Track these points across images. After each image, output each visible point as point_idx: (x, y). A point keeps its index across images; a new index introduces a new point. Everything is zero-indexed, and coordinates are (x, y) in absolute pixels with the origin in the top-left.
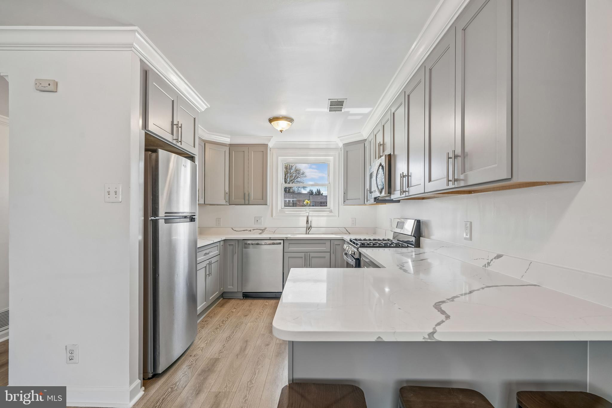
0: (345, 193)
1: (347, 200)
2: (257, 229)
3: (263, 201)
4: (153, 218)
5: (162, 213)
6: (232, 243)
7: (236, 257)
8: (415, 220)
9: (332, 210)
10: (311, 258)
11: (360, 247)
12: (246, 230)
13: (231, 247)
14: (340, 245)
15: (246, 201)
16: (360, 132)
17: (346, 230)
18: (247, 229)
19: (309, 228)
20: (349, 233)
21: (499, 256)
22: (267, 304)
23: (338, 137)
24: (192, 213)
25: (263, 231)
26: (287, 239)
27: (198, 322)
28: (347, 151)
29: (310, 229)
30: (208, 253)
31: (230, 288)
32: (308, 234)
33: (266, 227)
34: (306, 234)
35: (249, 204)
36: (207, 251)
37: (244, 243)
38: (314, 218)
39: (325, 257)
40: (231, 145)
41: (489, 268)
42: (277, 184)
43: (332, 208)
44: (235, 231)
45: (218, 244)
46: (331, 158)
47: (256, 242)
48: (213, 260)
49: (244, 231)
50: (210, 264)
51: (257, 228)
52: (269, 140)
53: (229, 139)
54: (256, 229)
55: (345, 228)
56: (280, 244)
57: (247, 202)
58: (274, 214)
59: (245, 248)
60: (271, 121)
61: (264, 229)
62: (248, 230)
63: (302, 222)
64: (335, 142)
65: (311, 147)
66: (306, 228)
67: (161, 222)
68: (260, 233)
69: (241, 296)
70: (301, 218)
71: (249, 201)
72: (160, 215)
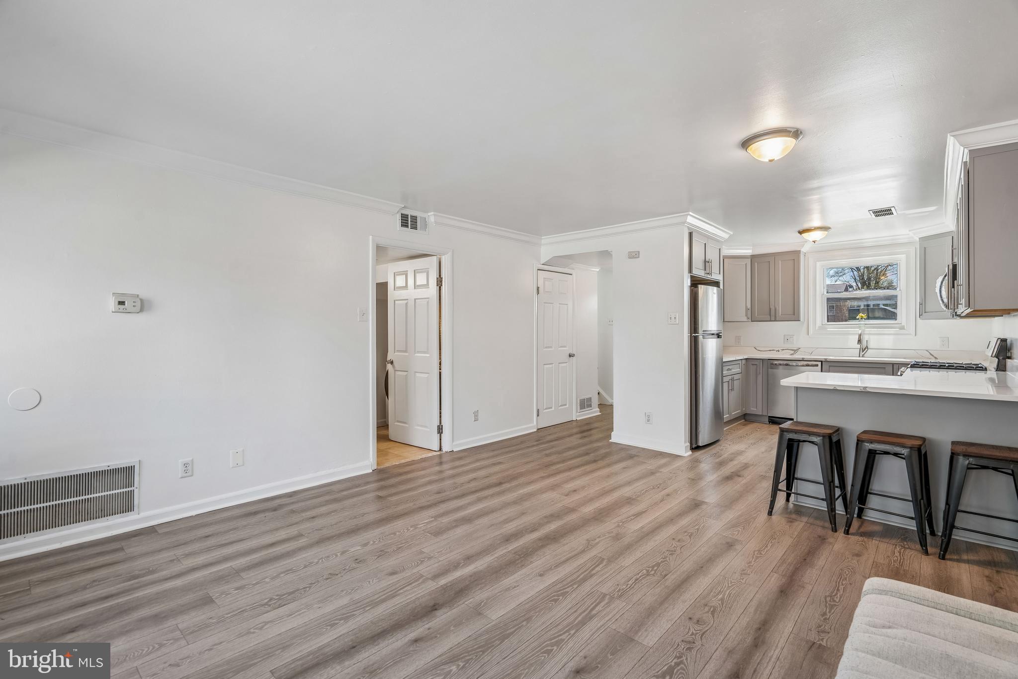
0: (921, 304)
1: (925, 312)
3: (794, 315)
4: (694, 335)
5: (700, 331)
7: (760, 378)
8: (999, 338)
9: (904, 326)
13: (755, 367)
15: (772, 316)
17: (930, 353)
18: (774, 349)
19: (863, 349)
20: (935, 358)
23: (910, 231)
24: (718, 331)
25: (795, 351)
26: (826, 361)
27: (725, 429)
28: (925, 248)
29: (865, 351)
30: (731, 370)
31: (753, 410)
32: (864, 356)
33: (799, 347)
34: (860, 357)
35: (775, 321)
36: (730, 367)
37: (771, 364)
38: (872, 337)
40: (753, 257)
42: (815, 295)
43: (904, 323)
44: (759, 350)
45: (740, 362)
46: (903, 257)
47: (785, 362)
48: (736, 377)
49: (770, 350)
50: (732, 380)
51: (788, 348)
52: (803, 246)
53: (751, 251)
54: (786, 349)
55: (927, 351)
56: (817, 365)
57: (773, 318)
58: (811, 332)
59: (772, 368)
60: (800, 233)
61: (797, 350)
63: (852, 342)
66: (858, 349)
67: (701, 337)
68: (792, 354)
69: (767, 420)
70: (851, 337)
71: (775, 317)
72: (700, 333)
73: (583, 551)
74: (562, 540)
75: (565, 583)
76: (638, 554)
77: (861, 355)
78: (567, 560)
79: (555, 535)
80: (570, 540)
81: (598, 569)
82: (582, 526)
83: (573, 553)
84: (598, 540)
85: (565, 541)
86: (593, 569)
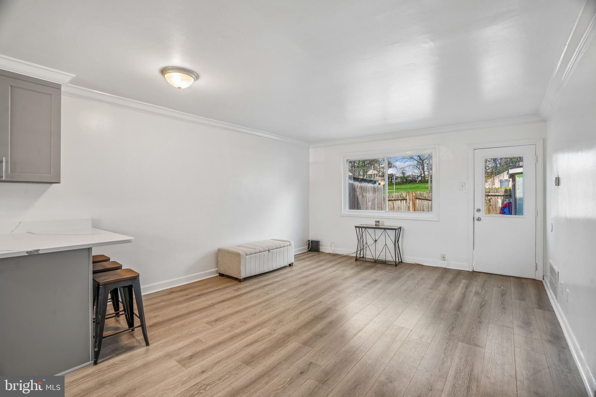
73: (301, 312)
74: (312, 318)
75: (310, 300)
76: (273, 313)
78: (309, 308)
79: (317, 320)
80: (308, 318)
81: (295, 306)
82: (299, 328)
83: (306, 311)
84: (292, 319)
85: (311, 317)
86: (297, 305)
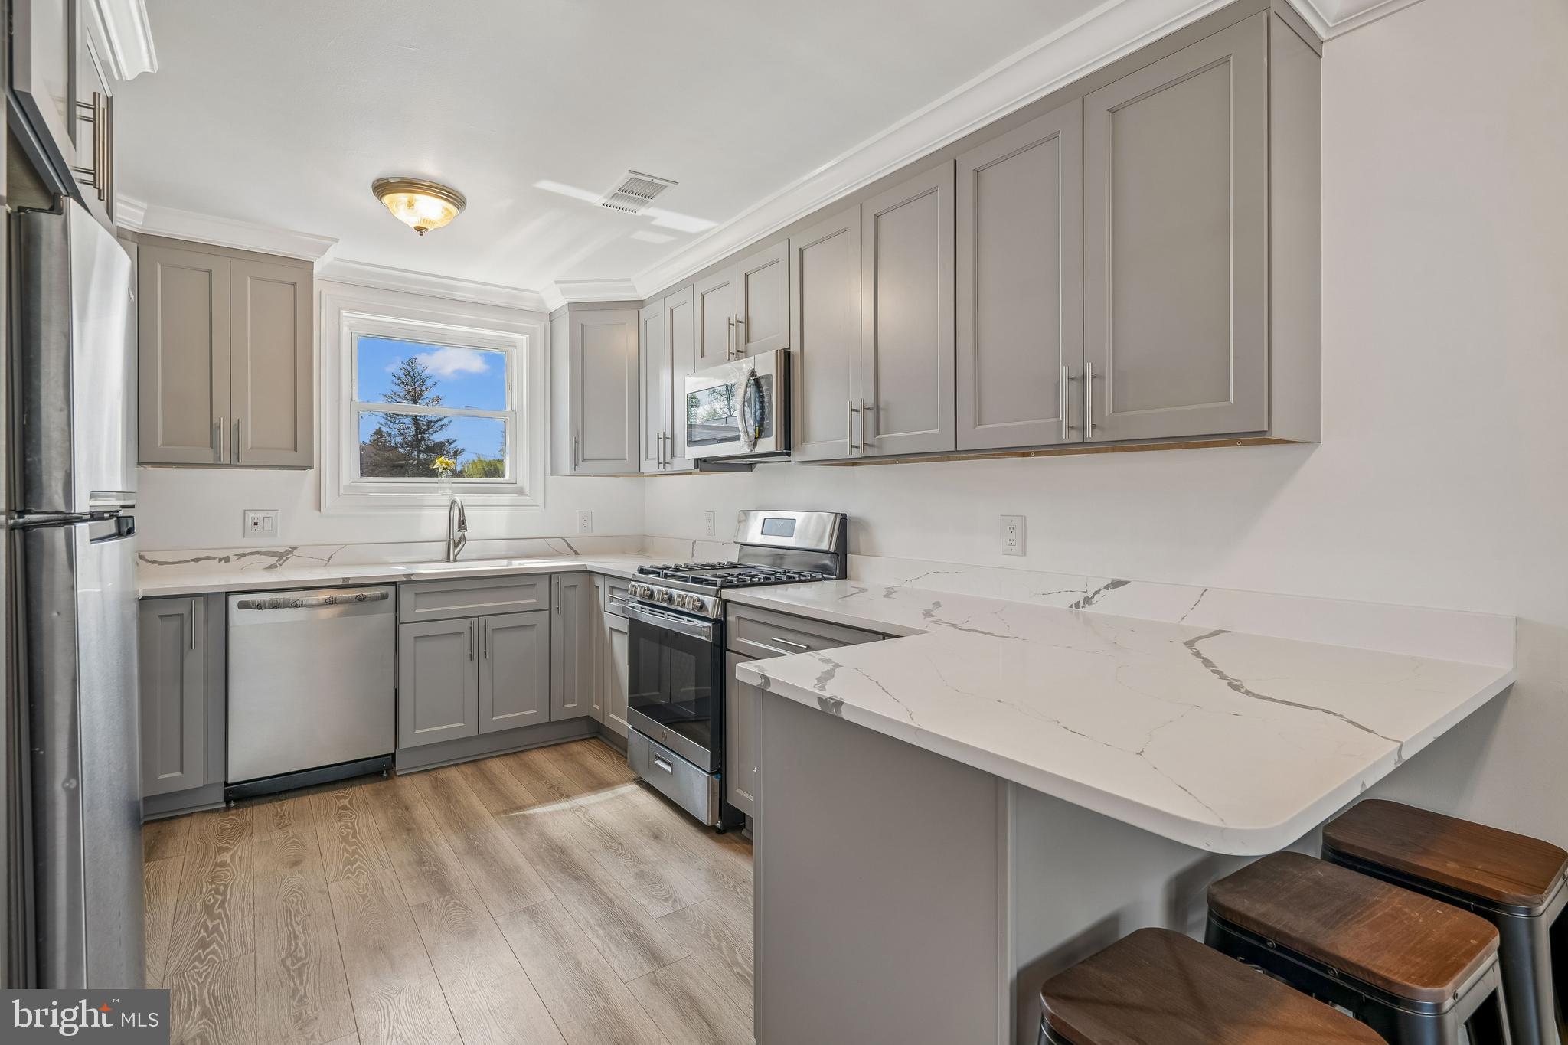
0: (576, 442)
1: (584, 460)
2: (257, 553)
3: (296, 456)
6: (181, 608)
8: (837, 514)
9: (525, 487)
10: (490, 631)
11: (722, 587)
12: (208, 558)
13: (175, 624)
14: (575, 586)
15: (220, 453)
16: (629, 280)
17: (568, 544)
18: (211, 555)
19: (454, 544)
20: (576, 553)
21: (1116, 584)
22: (346, 802)
23: (556, 282)
25: (282, 557)
26: (410, 581)
28: (582, 326)
29: (460, 546)
31: (172, 779)
32: (455, 560)
33: (294, 544)
34: (448, 560)
39: (534, 626)
40: (145, 240)
41: (1089, 609)
42: (338, 400)
43: (524, 481)
44: (154, 562)
46: (522, 339)
49: (197, 560)
51: (258, 550)
52: (323, 250)
53: (143, 214)
54: (251, 553)
55: (563, 539)
56: (384, 597)
57: (225, 458)
58: (325, 502)
60: (382, 188)
61: (288, 552)
62: (215, 558)
63: (436, 523)
64: (537, 293)
65: (458, 295)
66: (444, 544)
68: (271, 568)
69: (218, 798)
70: (430, 513)
71: (234, 453)
77: (452, 558)
